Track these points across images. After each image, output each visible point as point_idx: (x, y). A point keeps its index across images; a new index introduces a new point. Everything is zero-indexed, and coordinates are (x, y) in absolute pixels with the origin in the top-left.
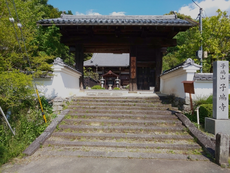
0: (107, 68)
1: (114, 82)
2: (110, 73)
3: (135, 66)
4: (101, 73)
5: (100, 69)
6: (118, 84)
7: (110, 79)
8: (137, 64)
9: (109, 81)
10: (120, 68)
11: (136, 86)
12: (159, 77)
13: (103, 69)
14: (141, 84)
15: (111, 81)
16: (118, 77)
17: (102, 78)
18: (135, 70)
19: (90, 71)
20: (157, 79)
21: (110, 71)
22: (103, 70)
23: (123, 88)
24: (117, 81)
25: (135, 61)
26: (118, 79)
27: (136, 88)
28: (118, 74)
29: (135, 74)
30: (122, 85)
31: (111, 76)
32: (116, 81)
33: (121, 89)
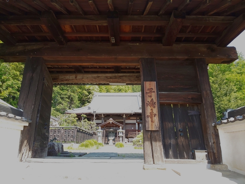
0: (108, 116)
1: (116, 134)
2: (111, 122)
3: (155, 100)
4: (100, 121)
5: (98, 116)
6: (122, 137)
7: (111, 130)
8: (159, 97)
9: (110, 132)
10: (124, 115)
11: (161, 150)
12: (215, 127)
13: (103, 116)
14: (170, 144)
15: (113, 132)
16: (121, 128)
17: (99, 129)
18: (155, 111)
19: (84, 119)
20: (211, 131)
21: (111, 119)
22: (102, 118)
23: (128, 142)
24: (120, 133)
25: (155, 89)
26: (121, 130)
27: (161, 154)
28: (122, 123)
29: (156, 119)
30: (127, 137)
31: (112, 125)
32: (118, 132)
33: (126, 143)
